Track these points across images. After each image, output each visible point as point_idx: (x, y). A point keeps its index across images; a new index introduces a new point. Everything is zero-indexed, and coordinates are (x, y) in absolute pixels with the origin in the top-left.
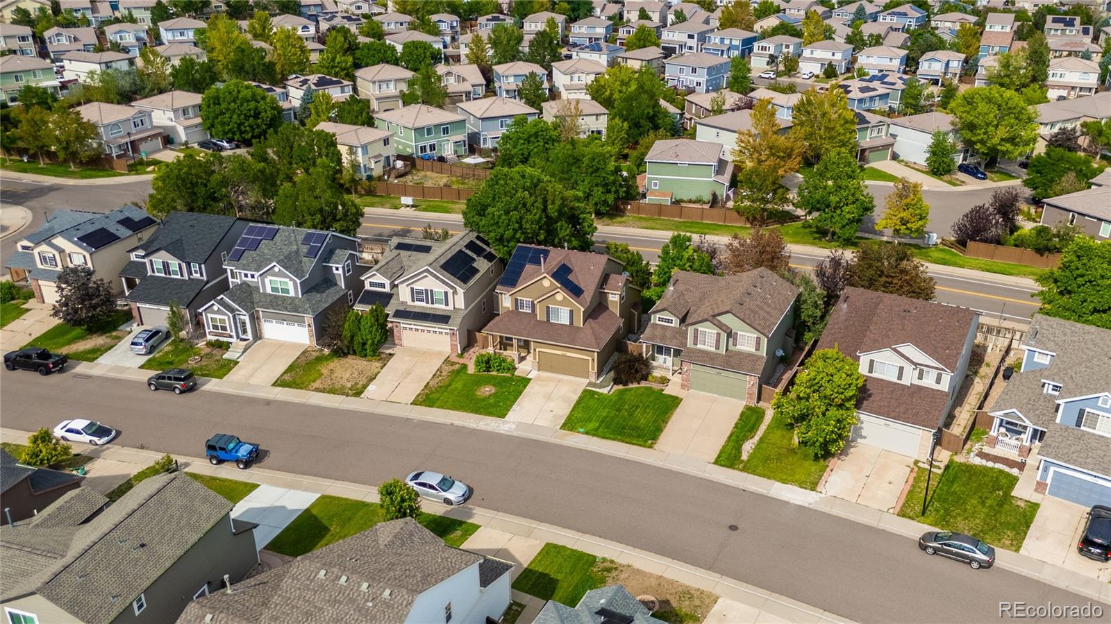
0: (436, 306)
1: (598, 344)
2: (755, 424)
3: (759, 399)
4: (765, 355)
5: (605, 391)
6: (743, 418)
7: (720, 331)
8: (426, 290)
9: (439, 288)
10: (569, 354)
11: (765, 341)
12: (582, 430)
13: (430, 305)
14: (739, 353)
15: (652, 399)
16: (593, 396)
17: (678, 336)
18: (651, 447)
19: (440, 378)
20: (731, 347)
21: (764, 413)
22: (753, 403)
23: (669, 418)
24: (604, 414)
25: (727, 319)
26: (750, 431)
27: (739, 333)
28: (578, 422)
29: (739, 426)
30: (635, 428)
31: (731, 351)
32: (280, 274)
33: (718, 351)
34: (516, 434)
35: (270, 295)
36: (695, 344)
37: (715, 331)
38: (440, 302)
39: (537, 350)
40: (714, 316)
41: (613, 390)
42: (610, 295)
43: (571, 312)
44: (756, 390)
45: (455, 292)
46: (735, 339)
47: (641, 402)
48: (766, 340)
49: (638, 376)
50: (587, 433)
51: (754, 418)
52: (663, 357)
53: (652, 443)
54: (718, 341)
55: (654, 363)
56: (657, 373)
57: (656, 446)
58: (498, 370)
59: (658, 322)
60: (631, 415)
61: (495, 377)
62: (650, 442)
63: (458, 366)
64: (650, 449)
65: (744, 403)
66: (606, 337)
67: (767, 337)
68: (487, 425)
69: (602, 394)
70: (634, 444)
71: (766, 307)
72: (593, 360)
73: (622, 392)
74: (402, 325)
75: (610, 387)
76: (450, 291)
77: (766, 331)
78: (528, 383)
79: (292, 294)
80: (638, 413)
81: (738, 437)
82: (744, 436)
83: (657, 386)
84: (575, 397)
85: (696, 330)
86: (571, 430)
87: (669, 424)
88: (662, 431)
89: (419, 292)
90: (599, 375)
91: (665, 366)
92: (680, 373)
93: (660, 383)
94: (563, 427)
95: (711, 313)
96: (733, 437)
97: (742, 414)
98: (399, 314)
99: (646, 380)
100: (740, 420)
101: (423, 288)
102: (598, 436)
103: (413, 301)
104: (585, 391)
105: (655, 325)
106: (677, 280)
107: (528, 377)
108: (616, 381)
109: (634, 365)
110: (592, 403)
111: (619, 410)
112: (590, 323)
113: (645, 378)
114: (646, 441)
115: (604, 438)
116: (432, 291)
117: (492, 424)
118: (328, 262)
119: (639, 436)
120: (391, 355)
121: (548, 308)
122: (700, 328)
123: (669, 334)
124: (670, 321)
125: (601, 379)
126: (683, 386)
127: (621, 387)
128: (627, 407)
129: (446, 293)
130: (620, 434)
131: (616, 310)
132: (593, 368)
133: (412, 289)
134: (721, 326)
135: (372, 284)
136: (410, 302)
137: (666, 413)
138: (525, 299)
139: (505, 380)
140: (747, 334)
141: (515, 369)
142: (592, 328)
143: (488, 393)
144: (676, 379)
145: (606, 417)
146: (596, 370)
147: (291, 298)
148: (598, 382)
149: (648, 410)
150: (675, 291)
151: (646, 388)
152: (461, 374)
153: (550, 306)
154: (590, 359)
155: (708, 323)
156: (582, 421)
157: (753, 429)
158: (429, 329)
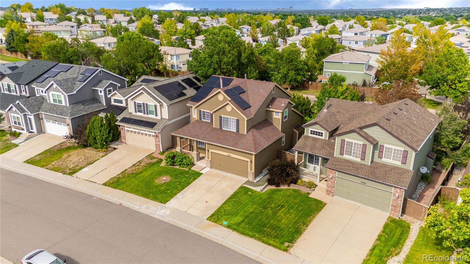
0: (150, 116)
1: (256, 149)
2: (400, 239)
3: (403, 212)
4: (411, 168)
5: (258, 189)
6: (387, 230)
7: (366, 143)
8: (144, 104)
9: (152, 103)
10: (233, 156)
11: (412, 155)
12: (225, 223)
13: (146, 116)
14: (384, 165)
15: (297, 201)
16: (247, 192)
17: (326, 148)
18: (286, 250)
19: (137, 167)
20: (376, 159)
21: (409, 227)
22: (397, 216)
23: (310, 221)
24: (251, 210)
25: (374, 132)
26: (395, 247)
27: (385, 146)
28: (225, 215)
29: (383, 239)
30: (275, 228)
31: (377, 163)
32: (56, 90)
33: (363, 162)
34: (166, 220)
35: (52, 104)
36: (342, 154)
37: (361, 142)
38: (151, 112)
39: (210, 151)
40: (361, 128)
41: (266, 189)
42: (274, 114)
43: (238, 121)
44: (401, 203)
45: (161, 106)
46: (381, 152)
47: (287, 202)
48: (414, 154)
49: (289, 179)
50: (228, 227)
51: (398, 232)
52: (314, 165)
53: (288, 246)
54: (364, 152)
55: (306, 170)
56: (306, 179)
57: (292, 250)
58: (180, 165)
59: (310, 135)
60: (274, 213)
61: (175, 170)
62: (286, 244)
63: (156, 160)
64: (285, 253)
65: (387, 215)
66: (265, 144)
67: (416, 151)
68: (148, 208)
69: (256, 191)
70: (270, 244)
71: (411, 126)
72: (251, 162)
73: (273, 192)
74: (126, 129)
75: (263, 187)
76: (158, 104)
77: (414, 145)
78: (199, 176)
79: (64, 104)
80: (281, 213)
81: (381, 251)
82: (388, 251)
83: (304, 190)
84: (231, 192)
85: (343, 141)
86: (216, 222)
87: (310, 226)
88: (301, 233)
89: (139, 106)
90: (256, 175)
91: (315, 172)
92: (326, 181)
93: (307, 187)
94: (210, 218)
95: (359, 126)
96: (376, 251)
97: (386, 226)
98: (125, 120)
99: (295, 183)
100: (383, 232)
101: (141, 102)
102: (238, 231)
103: (136, 112)
104: (242, 187)
105: (307, 137)
106: (331, 105)
107: (201, 172)
108: (270, 182)
109: (285, 169)
110: (245, 199)
111: (265, 208)
112: (253, 132)
113: (295, 182)
114: (282, 243)
115: (243, 233)
116: (147, 104)
117: (152, 208)
118: (96, 87)
119: (276, 237)
120: (115, 149)
121: (221, 117)
122: (348, 139)
123: (318, 145)
124: (321, 134)
125: (258, 179)
126: (328, 192)
127: (273, 187)
128: (273, 205)
129: (156, 106)
130: (260, 232)
131: (279, 126)
132: (251, 169)
133: (135, 102)
134: (367, 137)
135: (116, 101)
136: (134, 113)
137: (309, 216)
138: (206, 111)
139: (182, 173)
140: (394, 147)
141: (193, 164)
142: (253, 135)
143: (163, 181)
144: (322, 185)
145: (252, 213)
146: (253, 171)
147: (63, 106)
148: (255, 181)
149: (291, 211)
150: (328, 112)
151: (295, 191)
152: (155, 166)
153: (223, 116)
154: (249, 160)
155: (354, 135)
156: (229, 214)
157: (398, 243)
158: (142, 132)
